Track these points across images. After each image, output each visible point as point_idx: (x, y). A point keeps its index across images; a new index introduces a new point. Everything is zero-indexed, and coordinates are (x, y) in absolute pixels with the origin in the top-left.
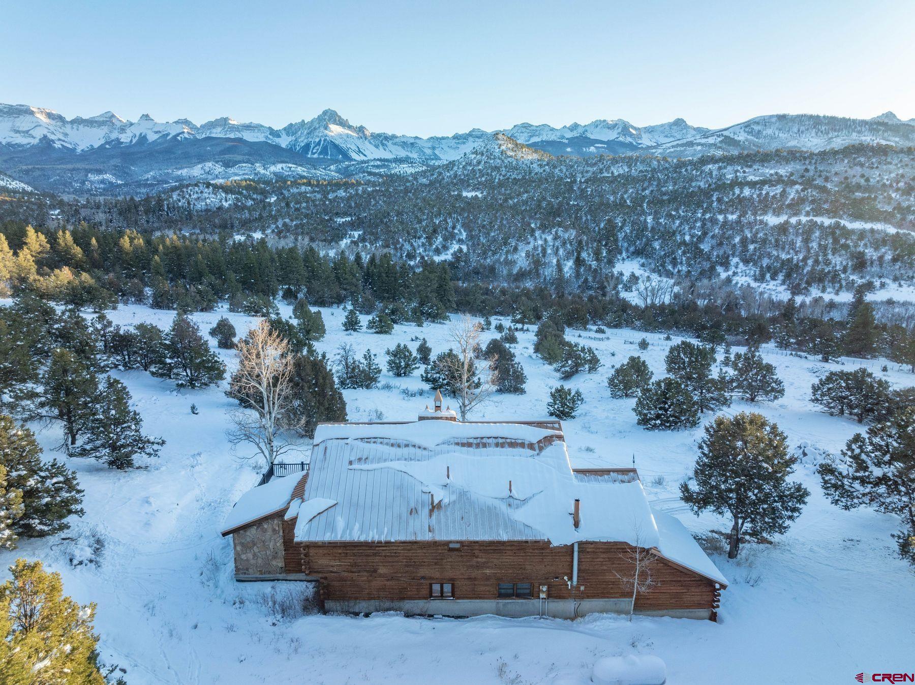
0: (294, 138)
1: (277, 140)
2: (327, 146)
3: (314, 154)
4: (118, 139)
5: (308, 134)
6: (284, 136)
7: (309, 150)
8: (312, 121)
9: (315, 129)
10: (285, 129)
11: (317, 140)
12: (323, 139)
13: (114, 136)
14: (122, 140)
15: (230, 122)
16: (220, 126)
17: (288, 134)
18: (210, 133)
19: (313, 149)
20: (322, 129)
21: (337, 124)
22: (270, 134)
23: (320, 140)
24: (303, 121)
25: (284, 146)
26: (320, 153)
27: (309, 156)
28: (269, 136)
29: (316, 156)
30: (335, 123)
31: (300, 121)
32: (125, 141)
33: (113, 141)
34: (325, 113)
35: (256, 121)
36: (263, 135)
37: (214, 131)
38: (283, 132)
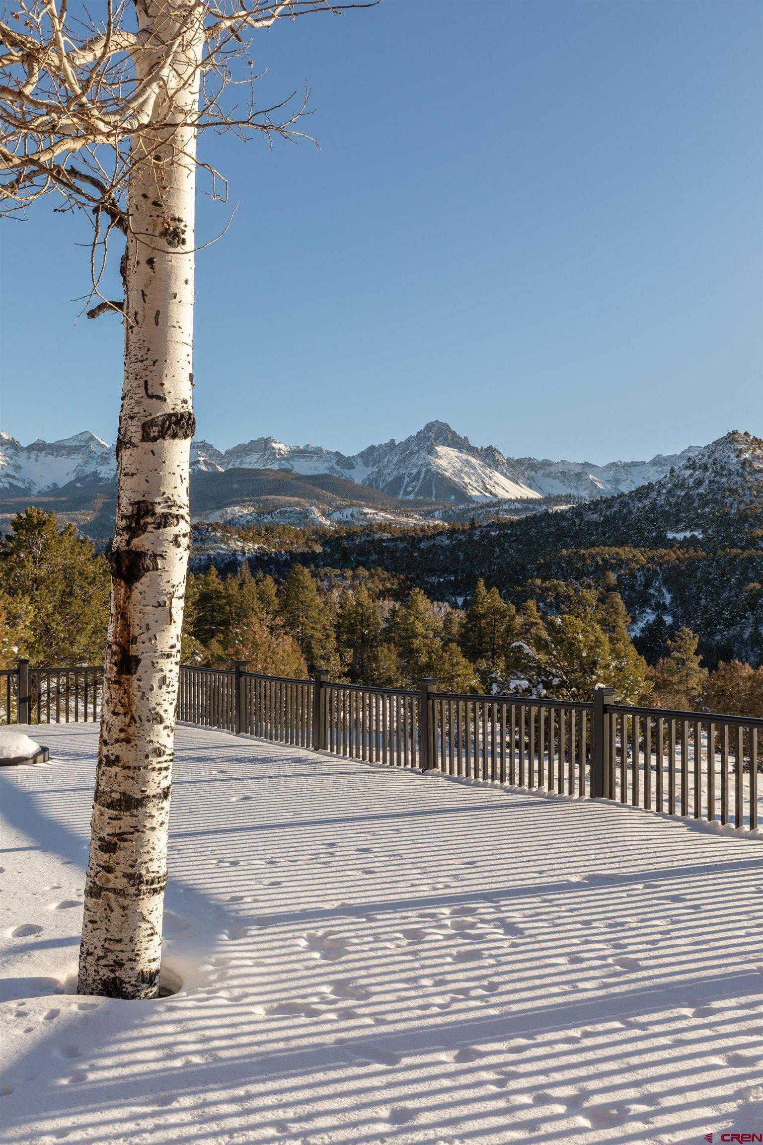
0: (375, 469)
1: (348, 473)
2: (430, 481)
3: (407, 493)
4: (95, 474)
5: (400, 461)
6: (360, 466)
7: (399, 488)
8: (408, 442)
9: (412, 453)
10: (361, 455)
11: (414, 471)
12: (424, 470)
13: (90, 469)
14: (101, 476)
15: (274, 445)
16: (257, 451)
17: (366, 464)
18: (241, 463)
19: (407, 487)
20: (423, 453)
21: (449, 446)
22: (337, 464)
23: (420, 472)
24: (393, 441)
25: (358, 481)
26: (418, 493)
27: (400, 497)
28: (336, 467)
29: (411, 497)
30: (447, 443)
31: (388, 441)
32: (106, 476)
33: (87, 476)
34: (429, 427)
35: (314, 444)
36: (326, 464)
37: (248, 459)
38: (359, 460)
